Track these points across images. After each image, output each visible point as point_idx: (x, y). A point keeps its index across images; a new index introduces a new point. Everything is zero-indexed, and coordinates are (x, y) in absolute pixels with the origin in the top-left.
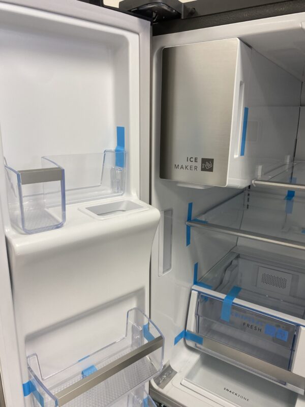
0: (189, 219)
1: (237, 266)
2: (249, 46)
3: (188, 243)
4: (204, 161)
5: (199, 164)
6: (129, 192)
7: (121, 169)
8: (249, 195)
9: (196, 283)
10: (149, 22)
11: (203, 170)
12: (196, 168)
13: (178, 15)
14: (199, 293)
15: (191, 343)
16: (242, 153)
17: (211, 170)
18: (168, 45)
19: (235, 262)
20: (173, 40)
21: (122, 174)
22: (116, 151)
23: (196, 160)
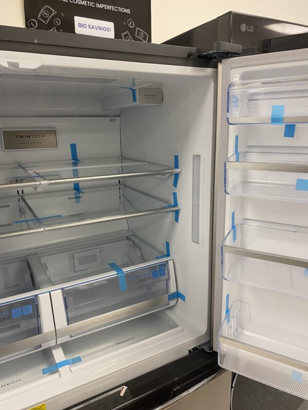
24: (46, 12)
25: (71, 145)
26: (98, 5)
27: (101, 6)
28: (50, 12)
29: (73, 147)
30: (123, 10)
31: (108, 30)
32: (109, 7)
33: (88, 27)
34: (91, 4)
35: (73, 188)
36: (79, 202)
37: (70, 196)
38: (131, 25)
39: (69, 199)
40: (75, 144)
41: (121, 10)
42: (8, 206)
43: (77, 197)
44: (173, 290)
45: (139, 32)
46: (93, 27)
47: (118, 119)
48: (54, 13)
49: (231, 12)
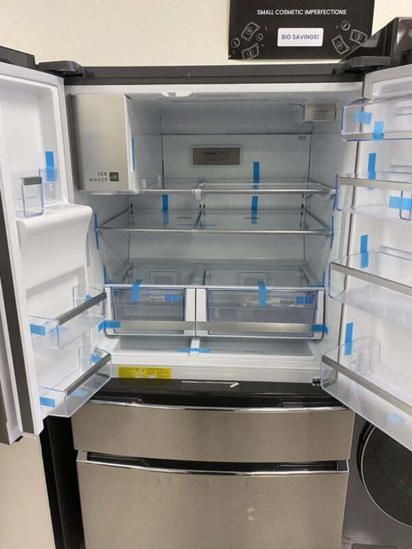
0: (96, 227)
1: (132, 274)
2: (129, 98)
3: (98, 248)
4: (111, 174)
5: (108, 177)
6: (61, 199)
7: (53, 182)
8: (132, 213)
9: (106, 283)
10: (63, 79)
11: (111, 180)
12: (106, 180)
13: (81, 75)
14: (111, 288)
15: (110, 331)
16: (134, 169)
17: (117, 180)
18: (73, 93)
19: (130, 272)
20: (77, 90)
21: (54, 186)
22: (47, 169)
23: (105, 174)
24: (250, 29)
25: (254, 163)
26: (307, 12)
27: (311, 12)
28: (254, 28)
29: (256, 165)
30: (337, 12)
31: (316, 37)
32: (319, 12)
33: (292, 37)
34: (299, 12)
35: (251, 208)
36: (255, 223)
37: (247, 216)
38: (345, 27)
39: (246, 218)
40: (258, 163)
41: (335, 12)
42: (190, 218)
43: (254, 219)
44: (319, 321)
45: (355, 34)
46: (298, 37)
47: (308, 136)
48: (258, 27)
49: (397, 19)
